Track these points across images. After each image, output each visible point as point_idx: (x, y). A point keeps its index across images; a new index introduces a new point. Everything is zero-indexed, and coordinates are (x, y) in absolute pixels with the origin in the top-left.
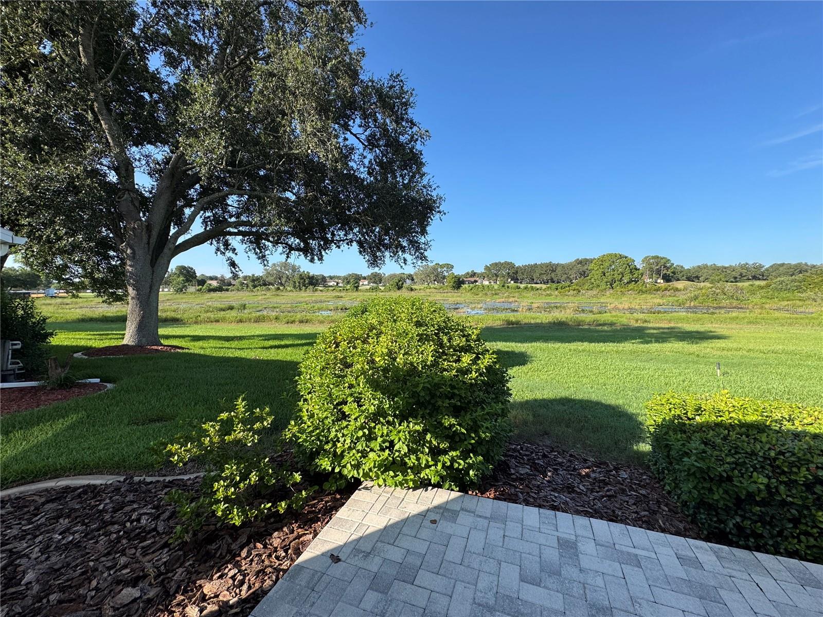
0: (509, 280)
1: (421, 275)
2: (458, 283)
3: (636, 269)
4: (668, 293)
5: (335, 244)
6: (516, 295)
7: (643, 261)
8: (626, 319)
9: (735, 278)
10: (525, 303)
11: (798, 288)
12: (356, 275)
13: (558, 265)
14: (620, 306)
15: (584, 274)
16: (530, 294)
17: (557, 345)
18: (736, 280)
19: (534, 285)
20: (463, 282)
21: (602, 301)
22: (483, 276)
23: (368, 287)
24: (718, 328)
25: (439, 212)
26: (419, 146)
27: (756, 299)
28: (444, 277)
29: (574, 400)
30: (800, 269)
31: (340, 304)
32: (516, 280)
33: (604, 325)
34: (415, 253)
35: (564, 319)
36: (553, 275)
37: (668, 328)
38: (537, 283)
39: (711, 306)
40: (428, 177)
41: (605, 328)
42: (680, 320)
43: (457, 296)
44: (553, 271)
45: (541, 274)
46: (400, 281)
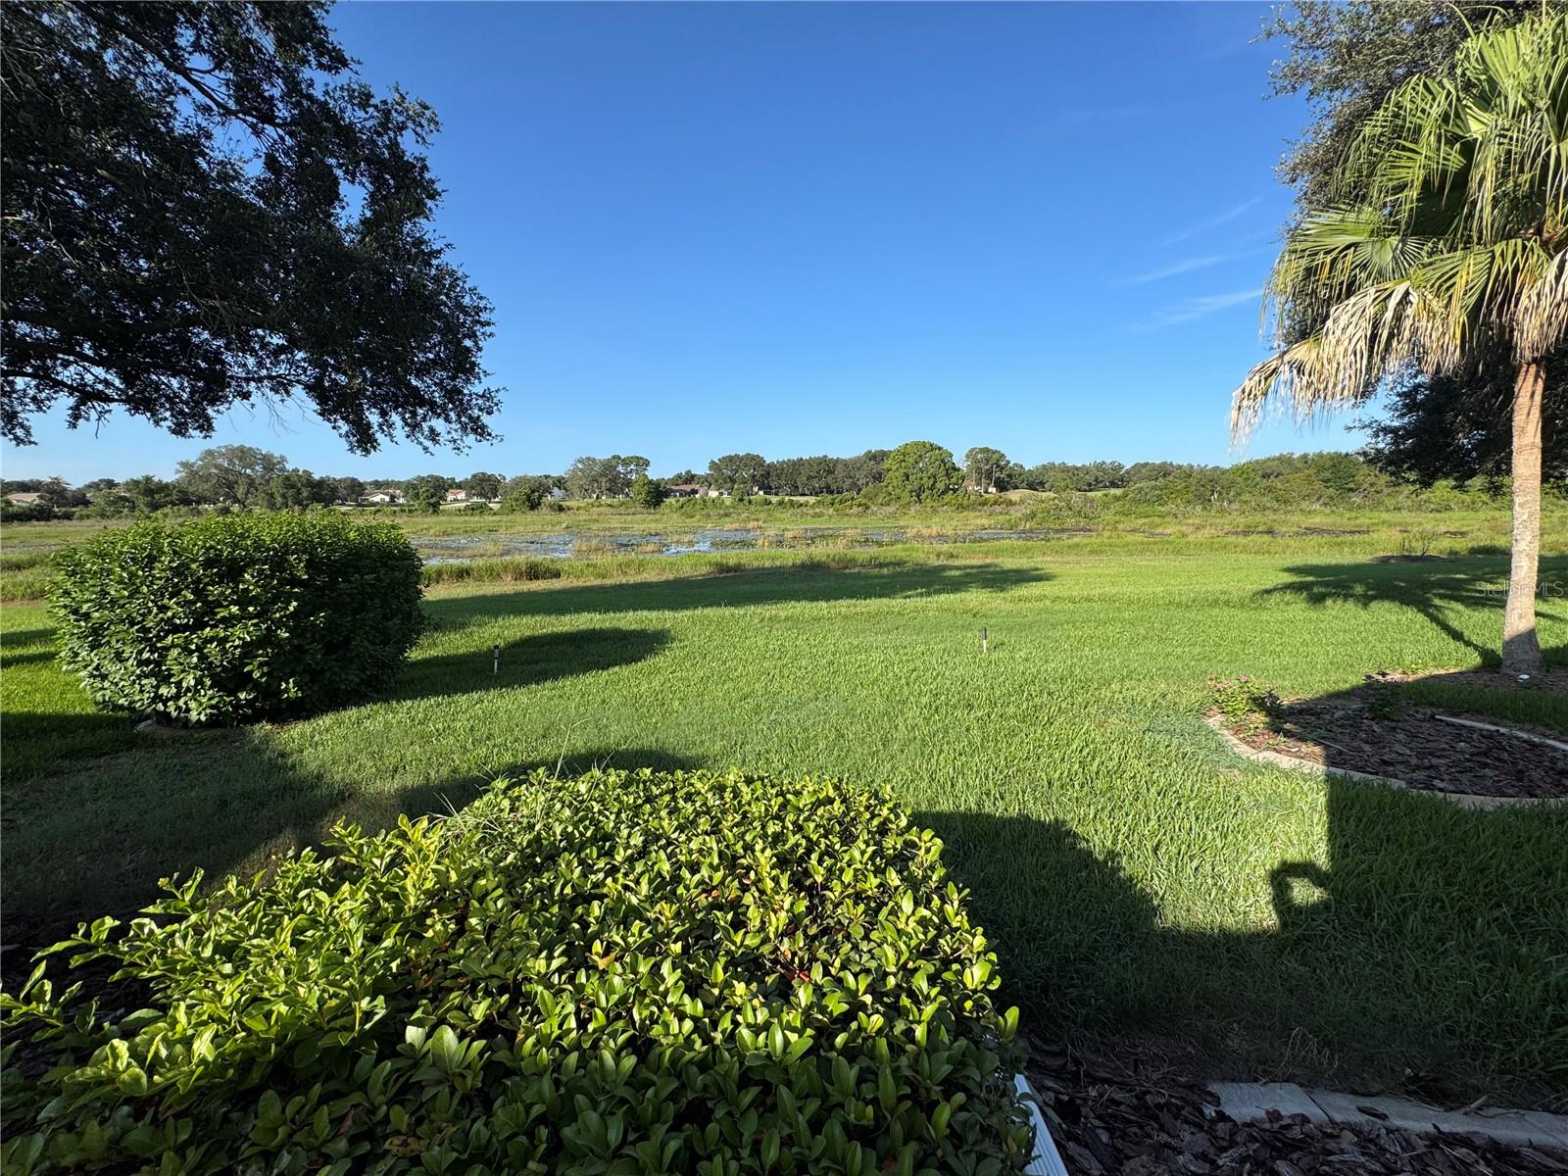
0: (756, 489)
1: (580, 478)
2: (657, 495)
3: (955, 469)
4: (998, 509)
6: (762, 516)
7: (967, 456)
8: (923, 554)
9: (1090, 485)
10: (772, 530)
11: (1159, 499)
12: (440, 479)
13: (838, 460)
14: (926, 532)
15: (878, 477)
16: (787, 514)
18: (1090, 488)
19: (796, 498)
20: (667, 494)
21: (902, 523)
22: (707, 482)
23: (465, 505)
27: (1108, 516)
28: (629, 484)
30: (1164, 471)
32: (767, 490)
36: (830, 479)
38: (801, 494)
39: (1042, 529)
41: (885, 571)
42: (999, 552)
43: (654, 521)
44: (830, 472)
45: (809, 478)
46: (533, 492)
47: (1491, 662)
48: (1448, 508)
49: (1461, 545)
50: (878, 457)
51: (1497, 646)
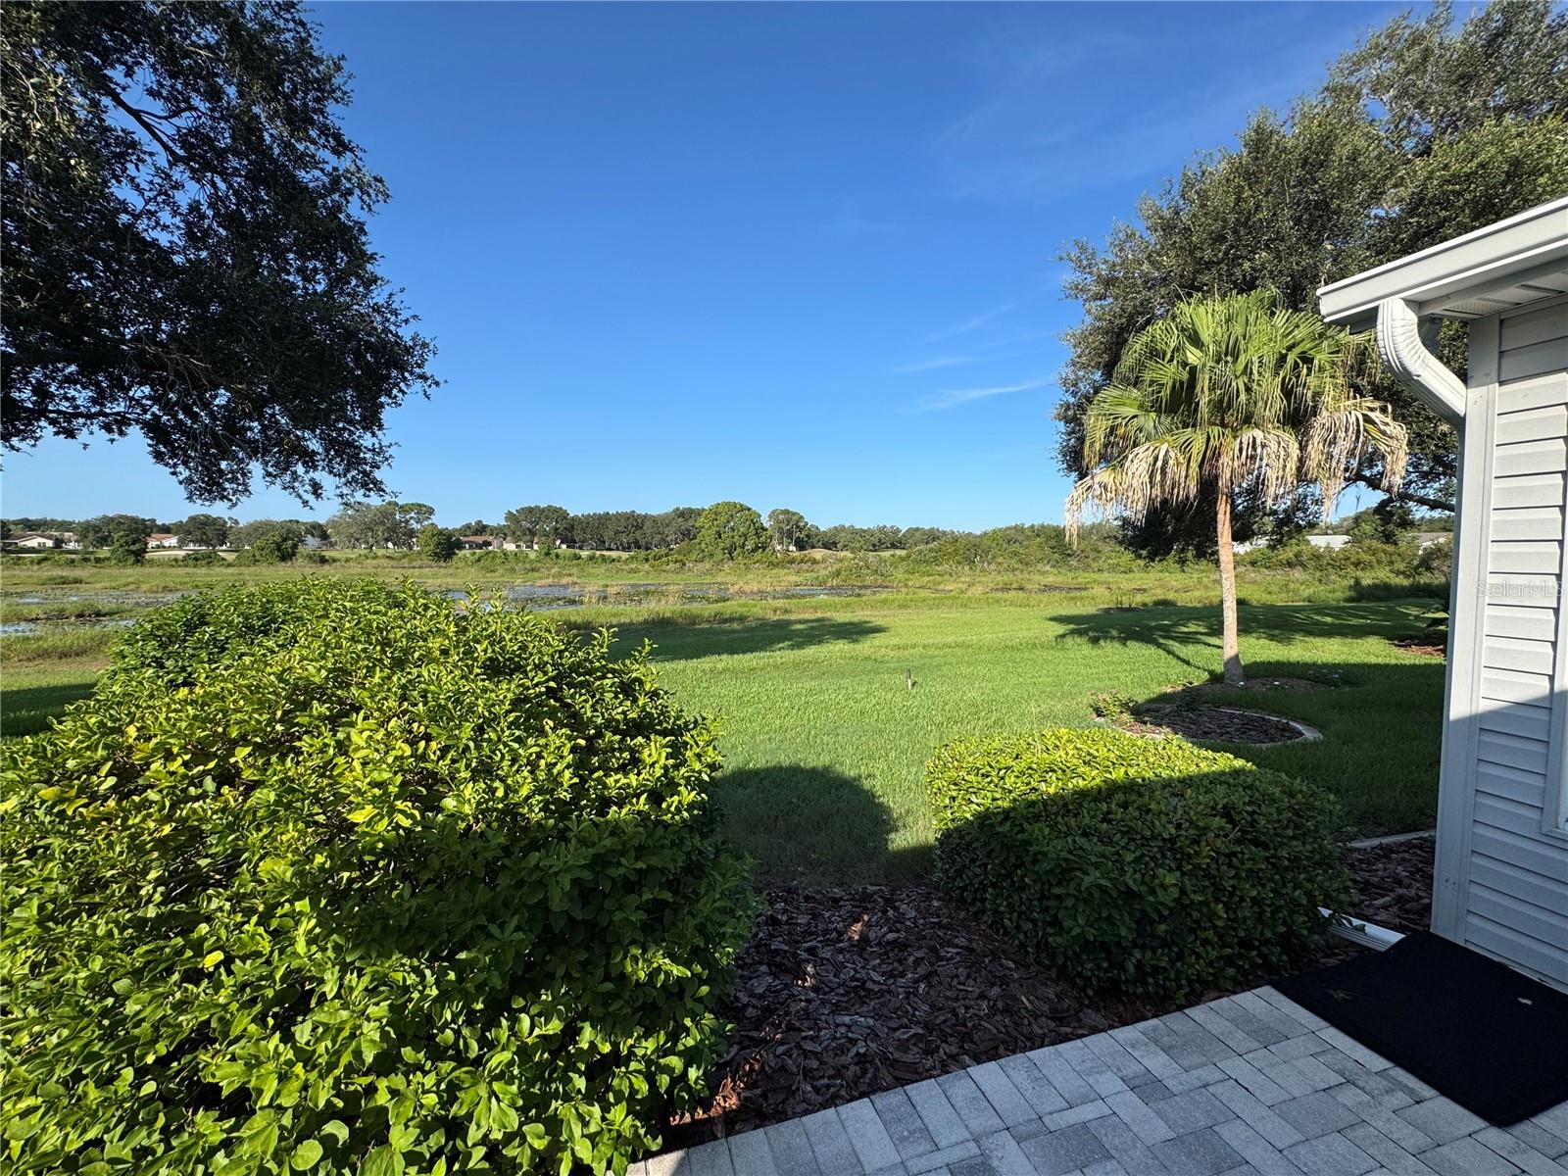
0: (559, 543)
1: (349, 525)
2: (447, 546)
3: (763, 529)
4: (805, 567)
5: (53, 422)
6: (575, 570)
7: (771, 517)
9: (875, 545)
10: (593, 586)
11: (936, 559)
12: (134, 520)
13: (646, 516)
14: (747, 588)
15: (688, 535)
16: (601, 570)
17: (681, 664)
18: (875, 548)
19: (605, 553)
20: (460, 545)
21: (719, 580)
22: (501, 533)
23: (181, 553)
24: (874, 617)
25: (423, 377)
26: (354, 209)
27: (900, 574)
28: (411, 533)
29: (756, 773)
30: (932, 536)
31: (73, 600)
32: (571, 543)
33: (731, 620)
34: (347, 471)
35: (668, 615)
36: (638, 534)
37: (816, 621)
38: (609, 549)
39: (850, 585)
40: (387, 289)
41: (735, 626)
42: (827, 606)
43: (445, 576)
44: (639, 527)
45: (617, 533)
46: (285, 540)
47: (1215, 678)
48: (1131, 570)
49: (1148, 599)
50: (685, 514)
51: (1219, 668)
